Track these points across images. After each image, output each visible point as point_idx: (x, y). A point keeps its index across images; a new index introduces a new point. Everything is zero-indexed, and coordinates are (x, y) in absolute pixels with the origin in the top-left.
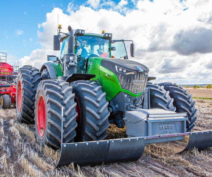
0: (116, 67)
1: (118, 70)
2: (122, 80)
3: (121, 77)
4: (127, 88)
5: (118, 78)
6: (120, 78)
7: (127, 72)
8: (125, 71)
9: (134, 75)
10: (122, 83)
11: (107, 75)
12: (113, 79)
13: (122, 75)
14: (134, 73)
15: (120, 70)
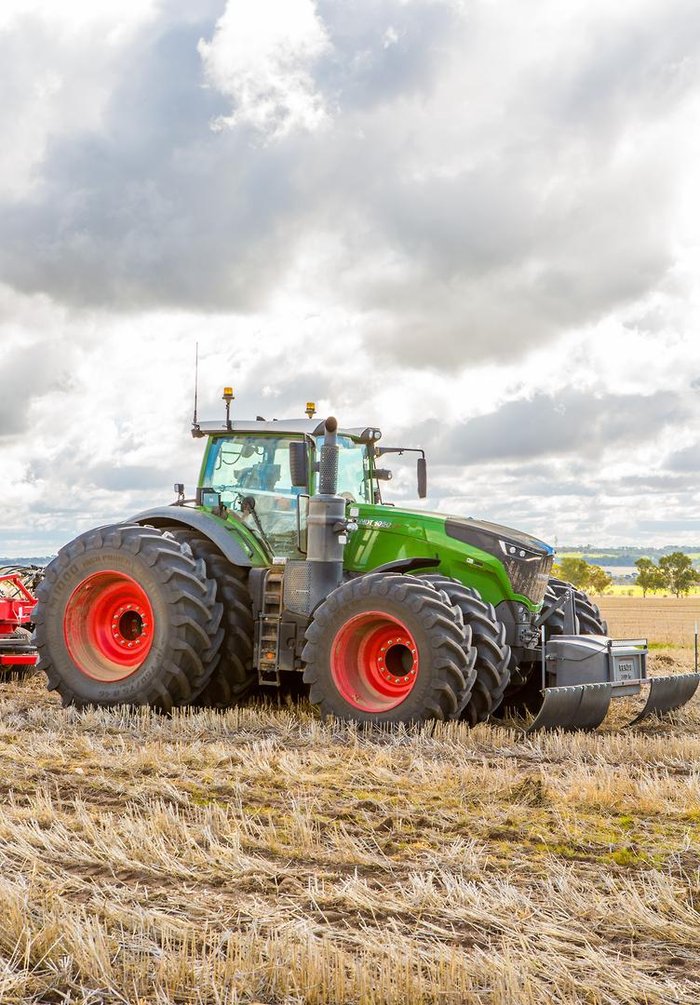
0: (502, 544)
1: (508, 552)
2: (516, 574)
3: (514, 567)
4: (524, 592)
5: (507, 570)
6: (511, 569)
7: (529, 554)
8: (522, 553)
9: (539, 562)
10: (515, 580)
11: (471, 561)
12: (491, 571)
13: (516, 563)
14: (539, 558)
15: (513, 550)
